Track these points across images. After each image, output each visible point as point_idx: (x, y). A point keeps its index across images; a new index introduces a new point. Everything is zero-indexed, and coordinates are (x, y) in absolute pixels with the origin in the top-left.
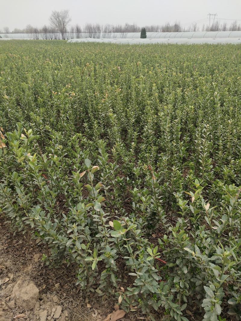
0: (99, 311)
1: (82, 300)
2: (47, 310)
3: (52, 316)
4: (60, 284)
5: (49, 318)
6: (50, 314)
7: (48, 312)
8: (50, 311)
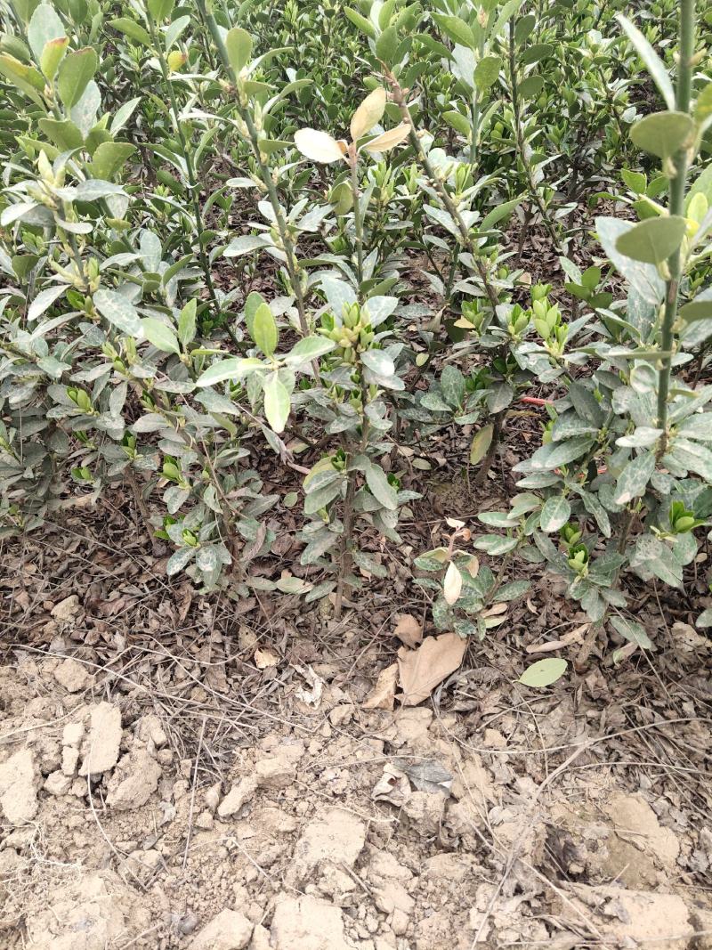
0: (327, 670)
1: (222, 644)
2: (32, 744)
3: (69, 767)
4: (81, 601)
5: (56, 783)
6: (55, 760)
7: (40, 754)
8: (51, 748)
